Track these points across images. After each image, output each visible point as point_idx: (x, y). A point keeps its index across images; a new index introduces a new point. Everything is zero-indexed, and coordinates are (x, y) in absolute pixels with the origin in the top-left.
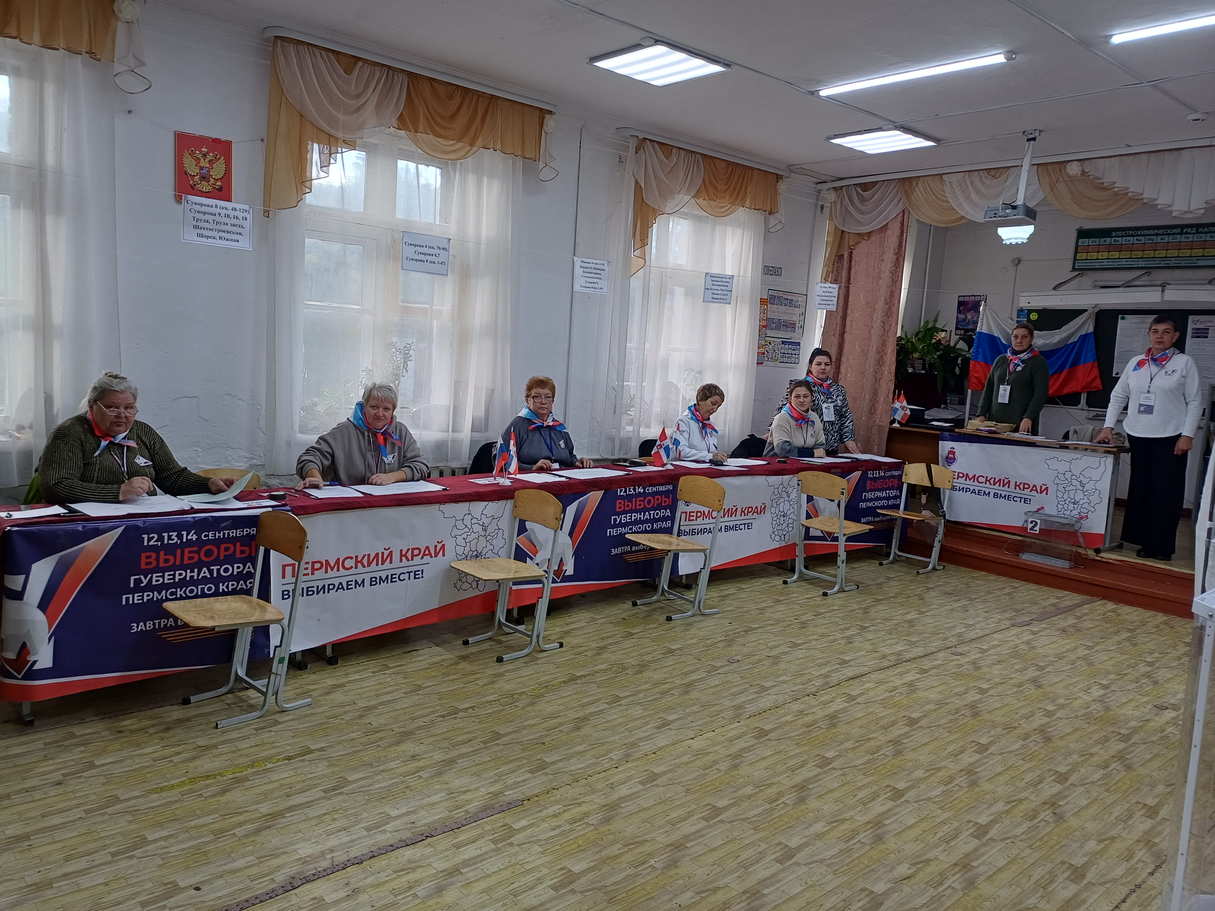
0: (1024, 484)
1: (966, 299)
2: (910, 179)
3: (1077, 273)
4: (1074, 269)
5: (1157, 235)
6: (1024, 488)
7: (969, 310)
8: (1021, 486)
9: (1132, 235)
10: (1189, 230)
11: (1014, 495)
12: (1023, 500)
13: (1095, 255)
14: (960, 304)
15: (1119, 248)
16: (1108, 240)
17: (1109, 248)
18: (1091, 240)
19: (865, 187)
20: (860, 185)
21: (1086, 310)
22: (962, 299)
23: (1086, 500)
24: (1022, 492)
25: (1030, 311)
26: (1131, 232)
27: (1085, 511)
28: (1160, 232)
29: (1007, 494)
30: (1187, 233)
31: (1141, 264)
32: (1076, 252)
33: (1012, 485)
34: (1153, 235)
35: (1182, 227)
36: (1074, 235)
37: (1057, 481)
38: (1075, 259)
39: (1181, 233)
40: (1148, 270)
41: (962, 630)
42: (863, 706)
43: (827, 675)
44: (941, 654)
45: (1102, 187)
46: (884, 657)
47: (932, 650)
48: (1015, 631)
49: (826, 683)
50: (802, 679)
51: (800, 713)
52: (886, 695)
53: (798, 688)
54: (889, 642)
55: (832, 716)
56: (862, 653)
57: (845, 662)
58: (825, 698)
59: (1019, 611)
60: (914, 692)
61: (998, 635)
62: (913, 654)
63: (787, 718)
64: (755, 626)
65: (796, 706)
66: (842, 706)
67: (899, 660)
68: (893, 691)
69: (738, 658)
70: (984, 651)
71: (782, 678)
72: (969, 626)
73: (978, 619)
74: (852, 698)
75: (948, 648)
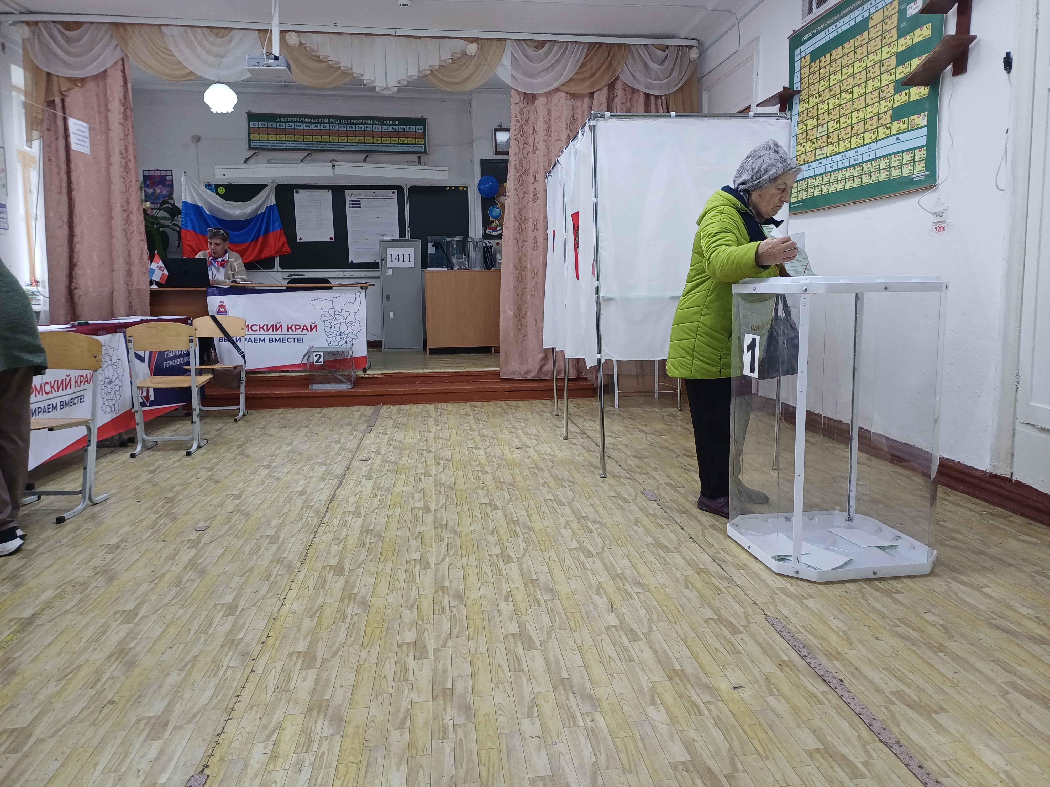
0: (296, 325)
1: (152, 173)
2: (123, 24)
3: (253, 152)
4: (250, 149)
5: (311, 122)
6: (296, 329)
7: (157, 185)
8: (293, 328)
9: (292, 122)
10: (334, 121)
11: (287, 337)
12: (296, 340)
13: (265, 137)
14: (146, 178)
15: (285, 132)
16: (274, 124)
17: (277, 131)
18: (260, 123)
19: (68, 26)
20: (61, 23)
21: (267, 185)
22: (147, 173)
23: (349, 330)
24: (294, 333)
25: (217, 186)
26: (291, 119)
27: (350, 339)
28: (313, 120)
29: (281, 337)
30: (332, 123)
31: (304, 146)
32: (249, 134)
33: (285, 328)
34: (309, 123)
35: (330, 117)
36: (245, 118)
37: (323, 318)
38: (250, 140)
39: (329, 123)
40: (310, 152)
41: (339, 445)
42: (374, 515)
43: (307, 506)
44: (356, 464)
45: (317, 59)
46: (322, 479)
47: (345, 463)
48: (372, 435)
49: (317, 512)
50: (292, 516)
51: (337, 540)
52: (376, 502)
53: (300, 524)
54: (306, 469)
55: (366, 531)
56: (302, 482)
57: (303, 492)
58: (336, 522)
59: (350, 424)
60: (388, 490)
61: (366, 442)
62: (338, 470)
63: (335, 549)
64: (170, 495)
65: (324, 537)
66: (360, 521)
67: (337, 477)
68: (376, 497)
69: (202, 524)
70: (378, 453)
71: (274, 523)
72: (338, 442)
73: (335, 436)
74: (356, 513)
75: (353, 458)
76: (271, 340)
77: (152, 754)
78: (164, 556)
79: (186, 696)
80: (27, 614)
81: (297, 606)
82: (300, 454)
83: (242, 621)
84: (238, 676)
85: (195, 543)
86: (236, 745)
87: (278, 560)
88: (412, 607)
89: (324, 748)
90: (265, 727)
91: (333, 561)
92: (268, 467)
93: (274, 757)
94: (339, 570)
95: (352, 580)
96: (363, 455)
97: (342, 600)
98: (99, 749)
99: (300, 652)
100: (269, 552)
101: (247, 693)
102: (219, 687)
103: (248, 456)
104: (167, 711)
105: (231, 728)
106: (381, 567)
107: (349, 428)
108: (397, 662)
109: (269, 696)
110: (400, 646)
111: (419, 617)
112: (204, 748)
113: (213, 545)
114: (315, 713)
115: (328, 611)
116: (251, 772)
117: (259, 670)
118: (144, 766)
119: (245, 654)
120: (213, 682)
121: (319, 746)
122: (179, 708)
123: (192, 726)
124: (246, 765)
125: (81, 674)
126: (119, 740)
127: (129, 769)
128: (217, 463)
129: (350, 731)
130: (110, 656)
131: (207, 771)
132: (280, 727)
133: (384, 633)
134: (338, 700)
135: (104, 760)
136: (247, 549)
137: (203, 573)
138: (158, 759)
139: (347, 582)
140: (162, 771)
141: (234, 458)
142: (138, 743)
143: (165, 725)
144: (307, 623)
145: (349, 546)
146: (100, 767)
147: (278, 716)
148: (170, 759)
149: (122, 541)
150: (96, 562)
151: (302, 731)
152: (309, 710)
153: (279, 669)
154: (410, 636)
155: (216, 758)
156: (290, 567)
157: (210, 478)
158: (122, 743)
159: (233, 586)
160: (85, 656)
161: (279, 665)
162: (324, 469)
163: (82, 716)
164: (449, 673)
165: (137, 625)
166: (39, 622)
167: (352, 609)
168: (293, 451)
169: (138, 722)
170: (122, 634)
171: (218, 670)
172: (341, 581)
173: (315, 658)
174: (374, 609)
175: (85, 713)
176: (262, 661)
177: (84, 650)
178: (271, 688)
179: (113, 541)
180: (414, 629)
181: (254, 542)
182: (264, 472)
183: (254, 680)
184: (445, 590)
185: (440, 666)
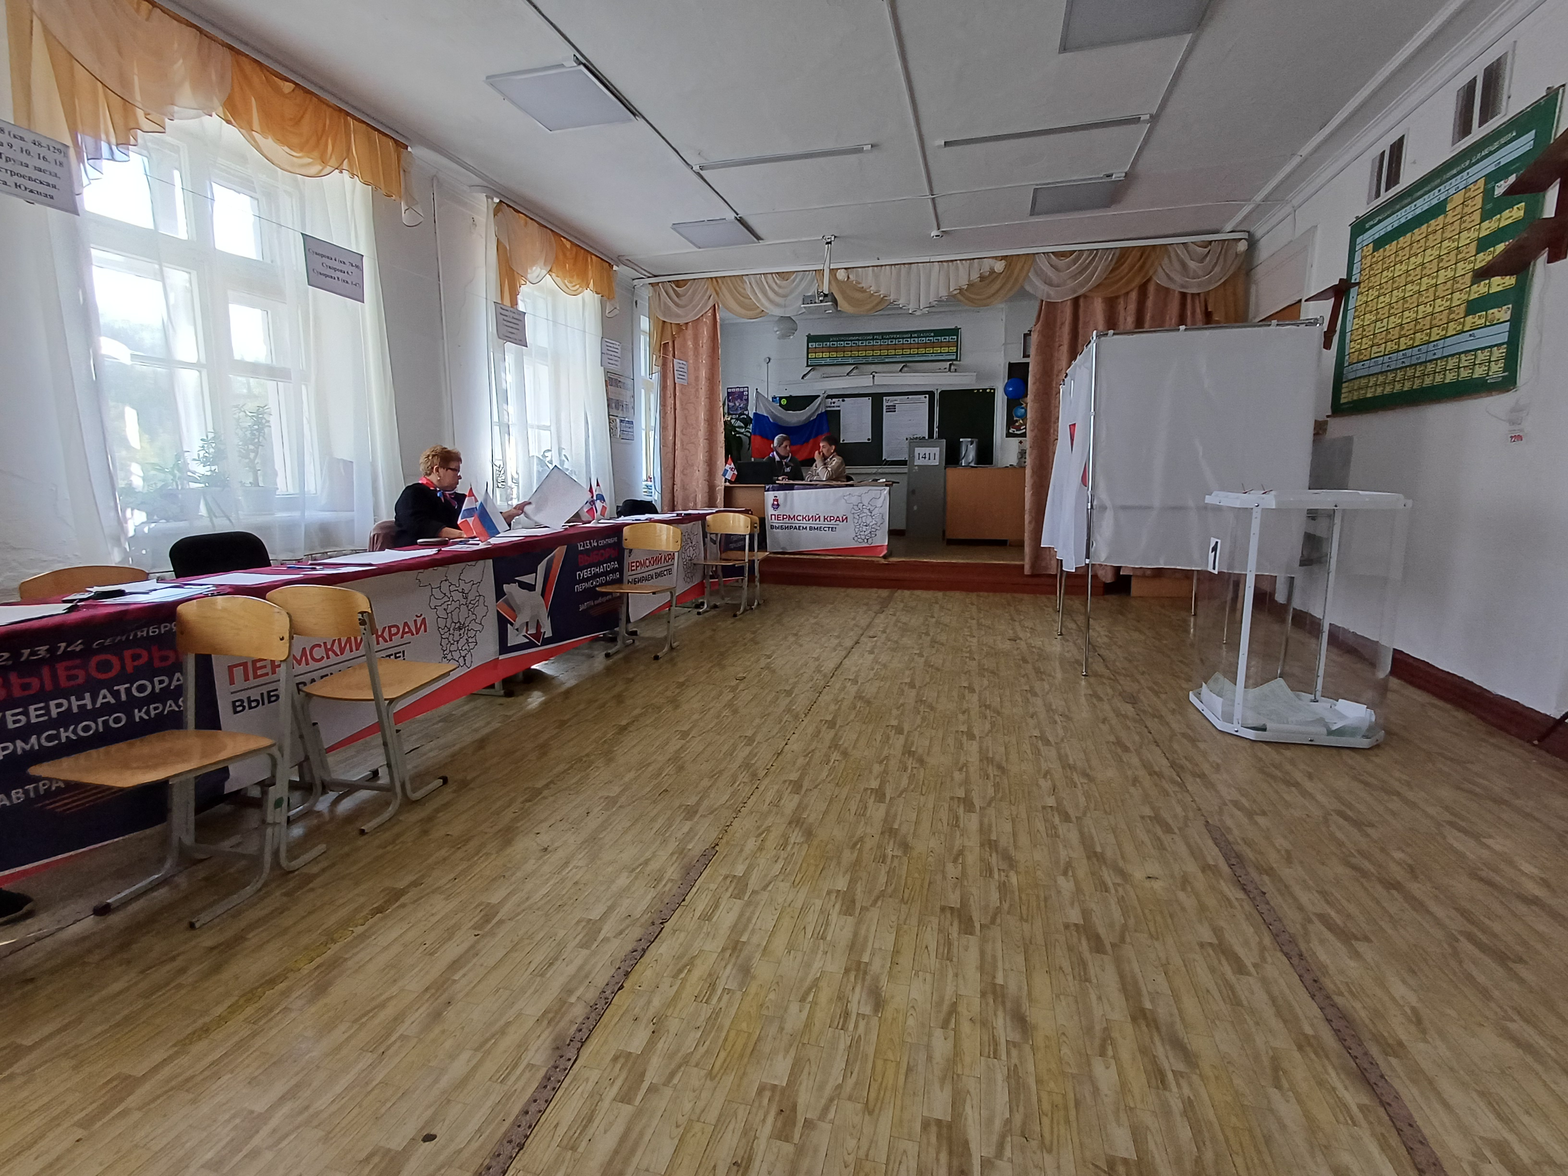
0: (831, 517)
1: (733, 390)
3: (810, 368)
4: (808, 366)
5: (858, 340)
6: (831, 520)
7: (737, 400)
8: (829, 519)
11: (824, 526)
12: (830, 529)
13: (820, 355)
14: (729, 394)
15: (835, 350)
16: (828, 343)
17: (830, 349)
18: (817, 343)
19: (679, 284)
20: (674, 282)
21: (819, 396)
22: (730, 390)
23: (874, 522)
24: (829, 523)
25: (781, 398)
26: (842, 338)
27: (873, 531)
29: (819, 526)
31: (851, 361)
32: (808, 353)
33: (822, 519)
36: (805, 340)
37: (853, 511)
38: (808, 358)
39: (873, 339)
40: (857, 365)
41: (854, 622)
42: (868, 684)
43: (818, 670)
44: (864, 639)
45: (862, 290)
46: (835, 649)
47: (855, 638)
48: (882, 616)
49: (825, 676)
50: (806, 677)
51: (836, 701)
52: (872, 673)
53: (810, 685)
54: (823, 640)
55: (859, 696)
56: (818, 650)
57: (817, 659)
58: (838, 686)
59: (867, 604)
60: (885, 666)
61: (877, 621)
62: (848, 643)
63: (833, 707)
64: (723, 650)
65: (825, 698)
66: (856, 688)
67: (846, 648)
68: (873, 669)
69: (741, 675)
70: (884, 632)
71: (791, 681)
72: (854, 619)
73: (853, 614)
74: (855, 681)
75: (862, 635)
76: (811, 528)
77: (686, 829)
78: (712, 696)
79: (711, 796)
80: (624, 723)
81: (795, 747)
82: (822, 626)
83: (756, 751)
84: (747, 789)
85: (733, 689)
86: (737, 835)
87: (788, 710)
88: (881, 762)
89: (795, 850)
90: (759, 827)
91: (829, 718)
92: (796, 635)
93: (761, 849)
94: (832, 724)
95: (840, 733)
96: (871, 634)
97: (830, 747)
98: (654, 819)
99: (791, 781)
100: (784, 702)
101: (750, 803)
102: (733, 795)
103: (783, 625)
104: (699, 803)
105: (736, 823)
106: (864, 726)
107: (865, 608)
108: (860, 801)
109: (765, 808)
110: (866, 790)
111: (886, 772)
112: (717, 833)
113: (746, 691)
114: (794, 826)
115: (818, 754)
116: (744, 855)
117: (762, 788)
118: (679, 835)
119: (754, 775)
120: (730, 790)
121: (792, 848)
122: (706, 803)
123: (712, 816)
124: (742, 850)
125: (650, 768)
126: (667, 816)
127: (670, 836)
128: (759, 629)
129: (815, 843)
130: (669, 760)
131: (717, 848)
132: (768, 829)
133: (856, 778)
134: (811, 820)
135: (657, 826)
136: (769, 699)
137: (735, 712)
138: (688, 833)
139: (836, 735)
140: (690, 842)
141: (772, 625)
142: (678, 819)
143: (696, 812)
144: (801, 761)
145: (843, 707)
146: (654, 830)
147: (769, 822)
148: (696, 835)
149: (687, 680)
150: (669, 693)
151: (783, 836)
152: (790, 823)
153: (775, 790)
154: (875, 784)
155: (724, 841)
156: (796, 717)
157: (752, 640)
158: (668, 819)
159: (754, 724)
160: (655, 757)
161: (776, 787)
162: (837, 641)
163: (647, 796)
164: (899, 817)
165: (688, 742)
166: (630, 729)
167: (835, 756)
168: (816, 623)
169: (680, 807)
170: (678, 747)
171: (734, 782)
172: (832, 733)
173: (801, 786)
174: (852, 759)
175: (650, 794)
176: (766, 782)
177: (655, 753)
178: (767, 802)
179: (682, 680)
180: (879, 779)
181: (774, 694)
182: (791, 639)
183: (757, 794)
184: (911, 753)
185: (893, 811)
